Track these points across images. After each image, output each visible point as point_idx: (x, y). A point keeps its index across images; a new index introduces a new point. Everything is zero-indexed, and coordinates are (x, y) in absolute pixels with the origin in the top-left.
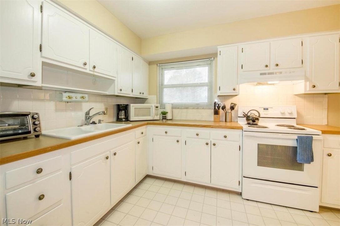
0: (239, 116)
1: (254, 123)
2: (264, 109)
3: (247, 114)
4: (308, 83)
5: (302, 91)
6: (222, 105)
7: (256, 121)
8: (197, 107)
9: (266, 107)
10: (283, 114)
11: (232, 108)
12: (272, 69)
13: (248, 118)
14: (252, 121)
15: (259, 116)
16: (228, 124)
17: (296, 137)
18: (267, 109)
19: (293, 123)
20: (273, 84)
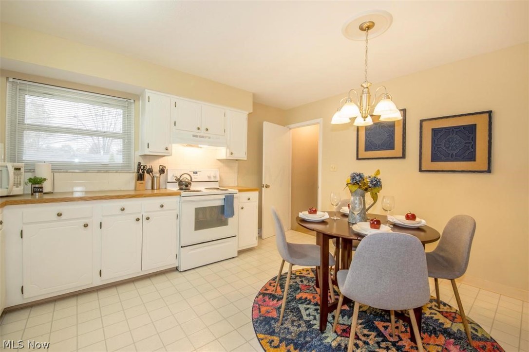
0: (169, 181)
1: (187, 188)
2: (194, 173)
3: (179, 178)
4: (228, 150)
5: (224, 157)
6: (148, 167)
7: (189, 185)
8: (105, 169)
9: (195, 171)
10: (209, 177)
11: (162, 171)
12: (202, 132)
13: (181, 183)
14: (184, 185)
15: (191, 180)
16: (156, 192)
17: (223, 197)
18: (197, 173)
19: (216, 185)
20: (201, 147)
